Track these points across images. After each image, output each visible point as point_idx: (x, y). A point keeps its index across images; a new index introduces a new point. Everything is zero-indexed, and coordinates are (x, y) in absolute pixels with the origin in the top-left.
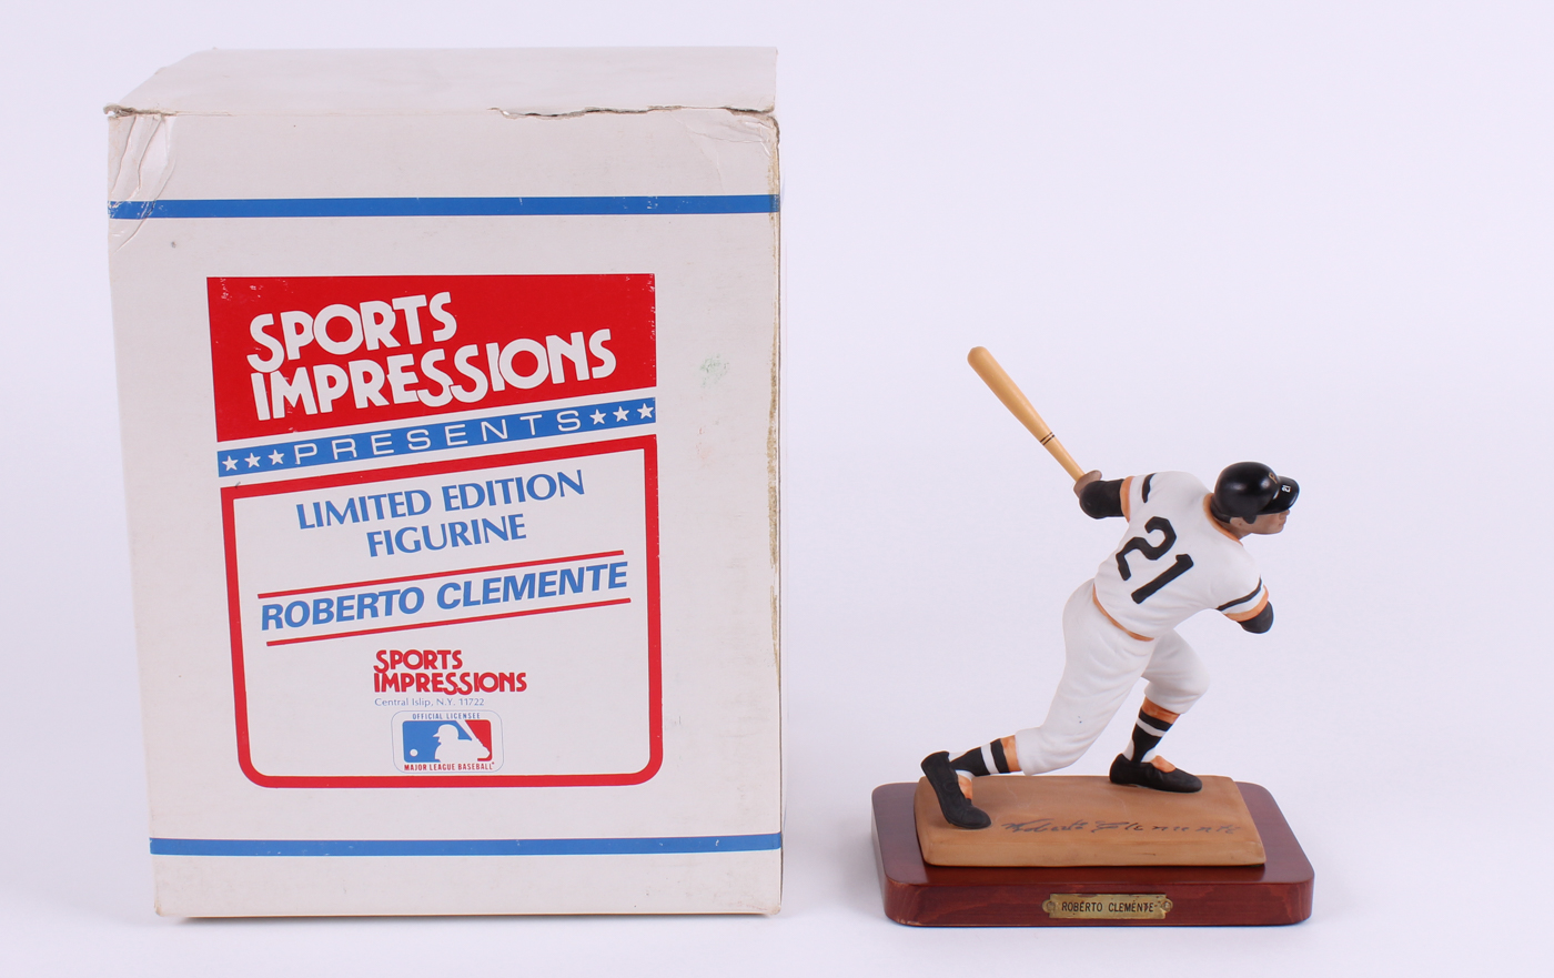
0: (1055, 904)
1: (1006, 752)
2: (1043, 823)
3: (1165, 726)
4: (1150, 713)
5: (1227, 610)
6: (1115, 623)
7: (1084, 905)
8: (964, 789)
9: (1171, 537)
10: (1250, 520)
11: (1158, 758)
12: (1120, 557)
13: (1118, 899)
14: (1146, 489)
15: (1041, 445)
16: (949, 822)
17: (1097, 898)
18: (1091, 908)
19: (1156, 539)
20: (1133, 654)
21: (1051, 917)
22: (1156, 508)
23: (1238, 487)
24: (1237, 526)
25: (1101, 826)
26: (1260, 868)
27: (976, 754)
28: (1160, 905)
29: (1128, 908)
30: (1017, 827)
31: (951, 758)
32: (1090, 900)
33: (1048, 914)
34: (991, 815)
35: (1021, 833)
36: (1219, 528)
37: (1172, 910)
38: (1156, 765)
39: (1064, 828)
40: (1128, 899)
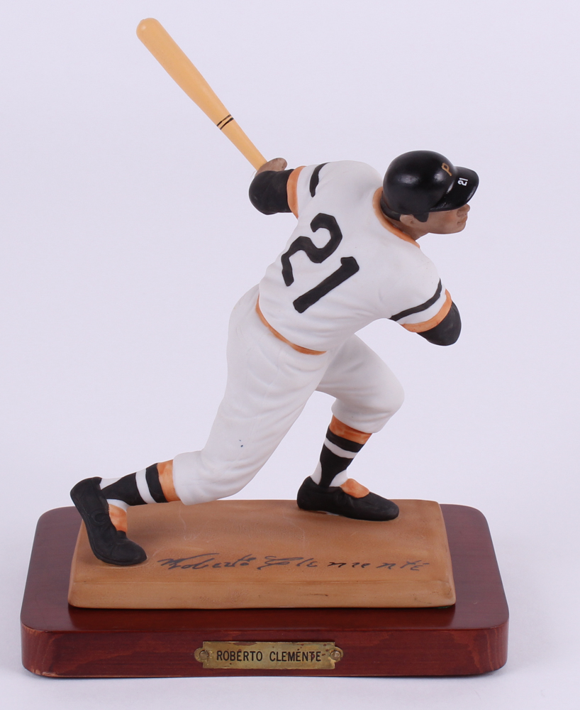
0: (209, 652)
1: (162, 479)
2: (206, 558)
3: (356, 447)
4: (337, 433)
5: (403, 320)
6: (277, 335)
7: (242, 654)
8: (115, 521)
9: (337, 237)
10: (422, 217)
11: (350, 482)
12: (285, 259)
13: (280, 648)
14: (314, 181)
15: (218, 128)
16: (98, 558)
17: (257, 647)
18: (250, 657)
19: (321, 238)
20: (299, 370)
21: (204, 667)
22: (323, 203)
23: (408, 180)
24: (408, 224)
25: (270, 562)
26: (450, 610)
27: (130, 480)
28: (330, 654)
29: (292, 657)
30: (174, 563)
31: (103, 485)
32: (248, 648)
33: (202, 664)
34: (146, 549)
35: (177, 571)
36: (389, 227)
37: (342, 659)
38: (346, 489)
39: (227, 565)
40: (292, 648)
